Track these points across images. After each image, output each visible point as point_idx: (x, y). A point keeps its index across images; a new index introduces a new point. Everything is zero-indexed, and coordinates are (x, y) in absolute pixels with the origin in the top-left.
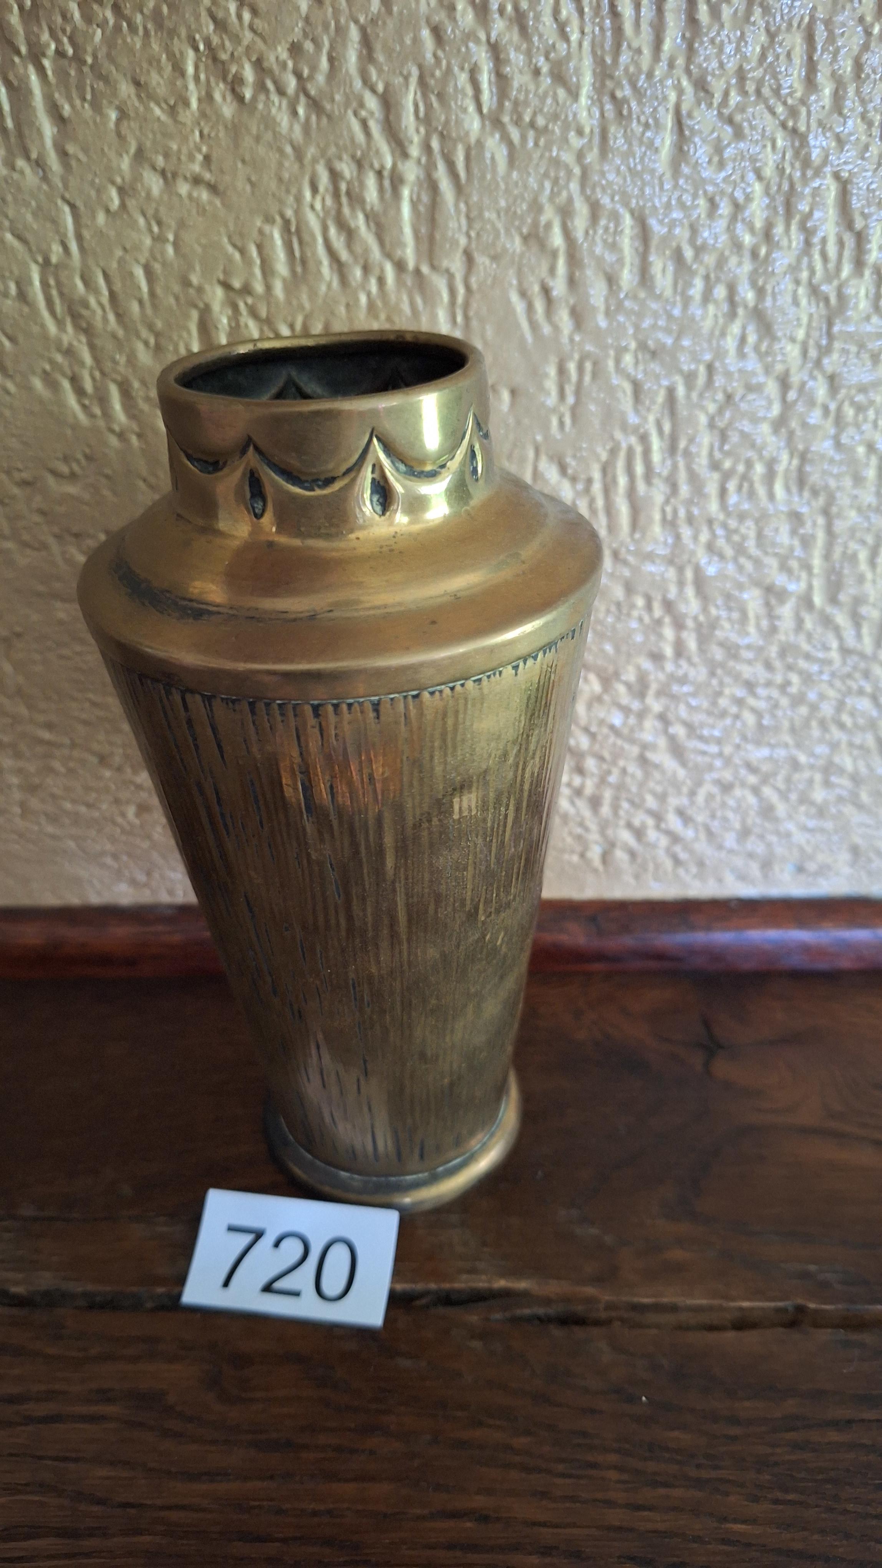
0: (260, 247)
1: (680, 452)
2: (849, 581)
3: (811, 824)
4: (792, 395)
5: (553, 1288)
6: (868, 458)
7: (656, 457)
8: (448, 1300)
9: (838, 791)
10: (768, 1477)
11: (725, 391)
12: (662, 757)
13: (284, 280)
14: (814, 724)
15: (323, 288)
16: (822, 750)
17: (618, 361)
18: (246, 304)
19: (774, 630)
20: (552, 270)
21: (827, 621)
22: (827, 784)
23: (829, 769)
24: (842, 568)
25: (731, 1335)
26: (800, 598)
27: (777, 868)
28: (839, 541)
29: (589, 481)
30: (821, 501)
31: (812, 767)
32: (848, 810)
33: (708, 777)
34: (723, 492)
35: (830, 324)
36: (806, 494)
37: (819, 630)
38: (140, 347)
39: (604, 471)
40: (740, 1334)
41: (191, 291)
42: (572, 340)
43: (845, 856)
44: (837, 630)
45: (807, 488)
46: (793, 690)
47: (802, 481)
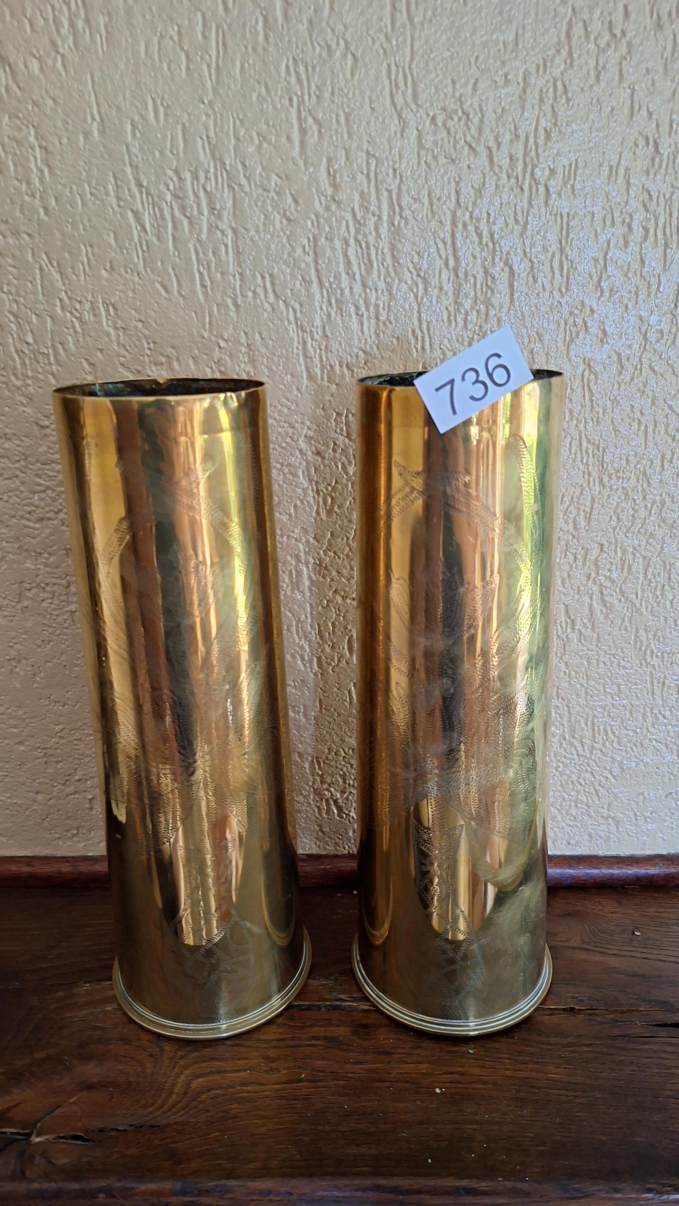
27: (560, 842)
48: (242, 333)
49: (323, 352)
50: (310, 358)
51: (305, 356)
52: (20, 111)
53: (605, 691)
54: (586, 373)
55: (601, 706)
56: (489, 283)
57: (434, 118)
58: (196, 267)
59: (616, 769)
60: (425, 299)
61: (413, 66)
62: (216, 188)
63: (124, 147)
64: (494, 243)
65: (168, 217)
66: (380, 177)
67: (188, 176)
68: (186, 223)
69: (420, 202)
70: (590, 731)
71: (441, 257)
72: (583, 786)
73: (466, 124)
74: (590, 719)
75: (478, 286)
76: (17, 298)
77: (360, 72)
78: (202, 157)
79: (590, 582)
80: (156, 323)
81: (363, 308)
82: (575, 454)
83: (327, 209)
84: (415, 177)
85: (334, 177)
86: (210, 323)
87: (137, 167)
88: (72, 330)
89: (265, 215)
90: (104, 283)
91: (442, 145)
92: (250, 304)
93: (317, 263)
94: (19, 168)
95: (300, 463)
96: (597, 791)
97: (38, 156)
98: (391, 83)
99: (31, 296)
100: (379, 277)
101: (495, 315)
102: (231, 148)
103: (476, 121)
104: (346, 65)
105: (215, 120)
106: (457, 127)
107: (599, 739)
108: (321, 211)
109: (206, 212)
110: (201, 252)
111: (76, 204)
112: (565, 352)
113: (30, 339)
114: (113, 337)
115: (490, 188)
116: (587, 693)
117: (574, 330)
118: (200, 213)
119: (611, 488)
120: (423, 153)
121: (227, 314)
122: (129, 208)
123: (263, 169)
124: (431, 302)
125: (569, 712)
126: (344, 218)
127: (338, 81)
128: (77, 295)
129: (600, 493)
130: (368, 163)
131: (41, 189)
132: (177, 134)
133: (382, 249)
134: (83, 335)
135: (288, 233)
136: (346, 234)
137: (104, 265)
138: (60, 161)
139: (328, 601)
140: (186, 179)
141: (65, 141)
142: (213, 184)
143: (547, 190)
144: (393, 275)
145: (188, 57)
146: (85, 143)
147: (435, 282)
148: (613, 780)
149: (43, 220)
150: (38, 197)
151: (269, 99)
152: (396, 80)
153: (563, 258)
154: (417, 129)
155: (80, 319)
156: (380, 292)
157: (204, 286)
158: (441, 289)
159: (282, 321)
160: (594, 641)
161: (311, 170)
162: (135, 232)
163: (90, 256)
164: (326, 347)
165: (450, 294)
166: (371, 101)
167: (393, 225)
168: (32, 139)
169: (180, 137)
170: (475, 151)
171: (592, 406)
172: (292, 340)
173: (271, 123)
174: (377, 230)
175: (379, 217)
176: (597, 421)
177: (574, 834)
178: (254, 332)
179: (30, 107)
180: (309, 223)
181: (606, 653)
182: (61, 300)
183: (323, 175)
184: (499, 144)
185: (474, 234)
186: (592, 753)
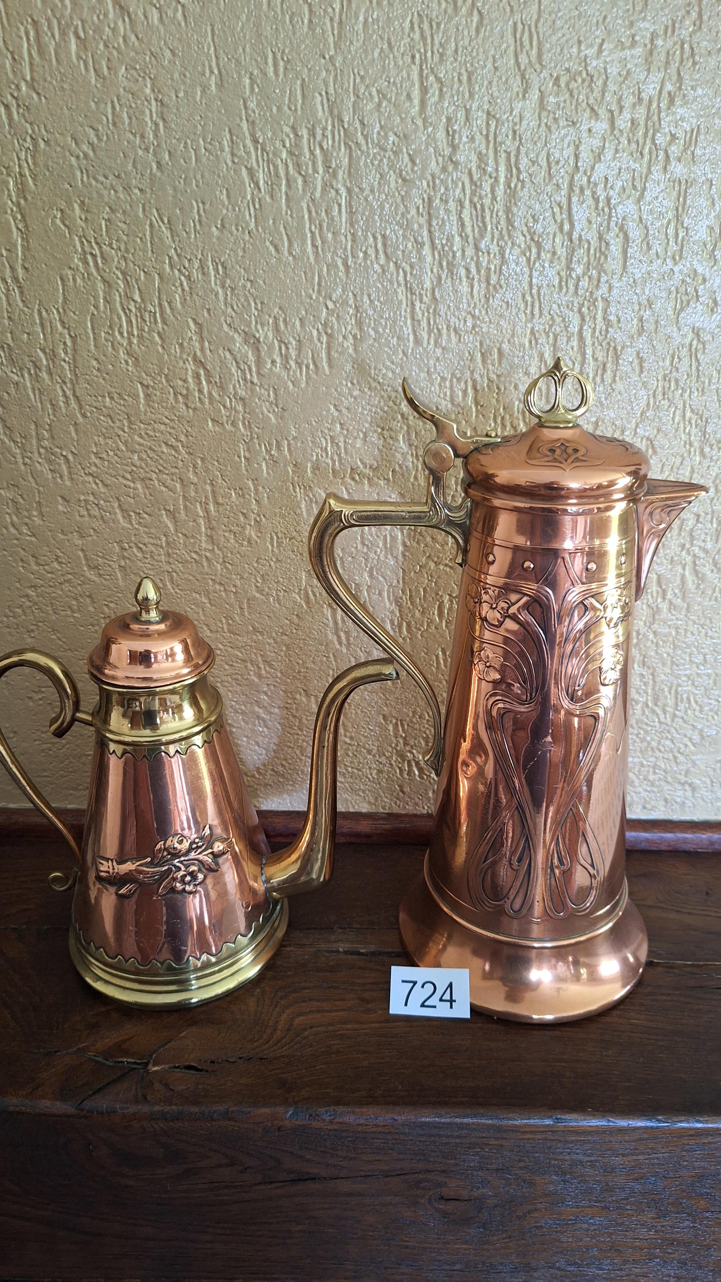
3: (649, 789)
4: (640, 637)
9: (659, 776)
21: (653, 712)
22: (655, 773)
23: (655, 767)
24: (659, 693)
31: (649, 766)
32: (663, 783)
35: (654, 616)
43: (662, 803)
44: (657, 715)
46: (641, 736)
47: (644, 664)
48: (350, 294)
49: (431, 316)
50: (419, 321)
51: (413, 319)
52: (137, 62)
53: (691, 661)
54: (695, 342)
55: (685, 675)
56: (603, 249)
57: (557, 79)
58: (308, 226)
59: (696, 738)
60: (537, 265)
61: (540, 25)
62: (332, 146)
63: (241, 102)
64: (610, 209)
65: (282, 173)
66: (499, 139)
67: (304, 133)
68: (300, 181)
69: (538, 165)
70: (673, 699)
71: (556, 221)
72: (663, 753)
73: (590, 86)
74: (674, 688)
75: (592, 252)
76: (126, 255)
77: (485, 30)
78: (320, 113)
79: (684, 553)
80: (265, 283)
81: (473, 270)
82: (678, 424)
83: (444, 169)
84: (535, 139)
85: (453, 137)
86: (319, 284)
87: (253, 123)
88: (180, 290)
89: (381, 175)
90: (215, 240)
91: (564, 108)
92: (360, 265)
93: (430, 225)
94: (134, 120)
95: (401, 428)
96: (675, 758)
97: (154, 110)
98: (516, 41)
99: (141, 253)
100: (493, 241)
101: (607, 282)
102: (350, 105)
103: (600, 83)
104: (472, 21)
105: (336, 76)
106: (580, 88)
107: (681, 707)
108: (437, 172)
109: (321, 172)
110: (313, 210)
111: (190, 159)
112: (674, 321)
113: (137, 298)
114: (221, 297)
115: (609, 154)
116: (673, 663)
117: (685, 298)
118: (315, 171)
119: (711, 458)
120: (544, 114)
121: (336, 275)
122: (243, 164)
123: (381, 127)
124: (543, 267)
125: (654, 680)
126: (460, 179)
127: (463, 39)
128: (186, 252)
129: (700, 463)
130: (488, 124)
131: (155, 143)
132: (296, 90)
133: (497, 212)
134: (191, 293)
135: (403, 193)
136: (462, 196)
137: (216, 223)
138: (176, 115)
139: (421, 566)
140: (302, 135)
141: (181, 94)
142: (330, 142)
143: (667, 156)
144: (506, 238)
145: (311, 11)
146: (201, 97)
147: (548, 247)
148: (693, 748)
149: (155, 176)
150: (151, 151)
151: (391, 56)
152: (521, 39)
153: (679, 226)
154: (540, 90)
155: (189, 278)
156: (492, 256)
157: (314, 246)
158: (554, 253)
159: (392, 283)
160: (684, 612)
161: (430, 129)
162: (249, 189)
163: (201, 212)
164: (435, 310)
165: (563, 259)
166: (494, 61)
167: (510, 187)
168: (148, 91)
169: (299, 92)
170: (597, 114)
171: (698, 375)
172: (400, 302)
173: (392, 80)
174: (493, 191)
175: (496, 180)
176: (703, 390)
177: (651, 798)
178: (362, 294)
179: (148, 58)
180: (425, 183)
181: (695, 623)
182: (170, 258)
183: (441, 135)
184: (621, 108)
185: (591, 199)
186: (673, 721)
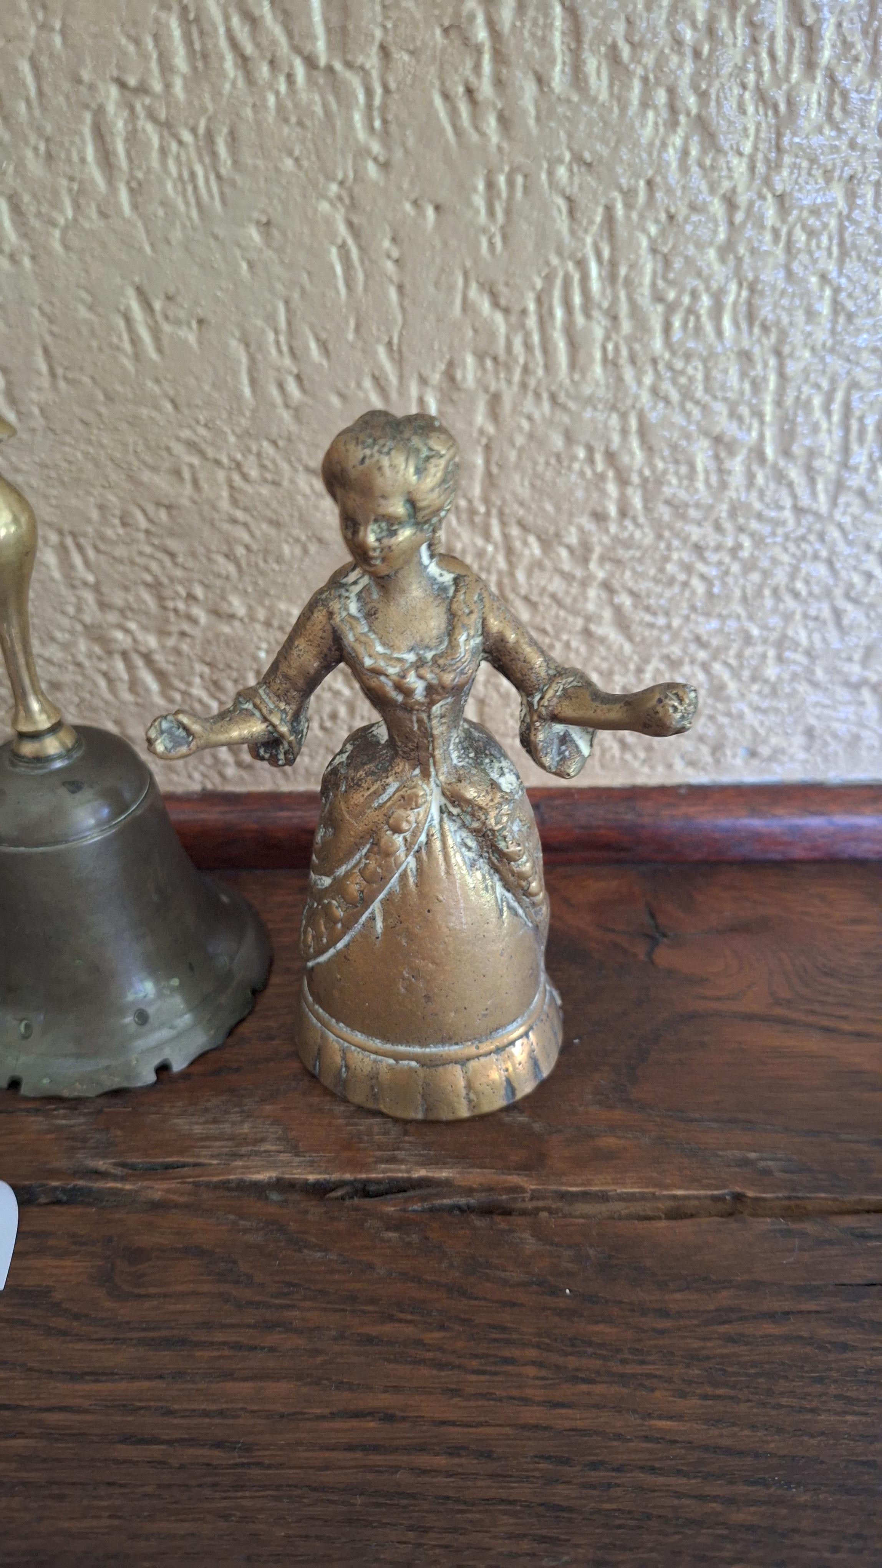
0: (156, 38)
1: (621, 280)
2: (803, 429)
3: (765, 704)
4: (739, 217)
5: (476, 1177)
6: (822, 289)
7: (595, 285)
8: (364, 1190)
9: (793, 667)
10: (697, 1372)
11: (668, 212)
12: (607, 630)
13: (184, 78)
14: (767, 592)
15: (227, 87)
16: (774, 621)
17: (551, 173)
18: (143, 105)
19: (724, 485)
20: (477, 68)
21: (780, 477)
22: (781, 659)
23: (782, 643)
24: (795, 415)
25: (663, 1224)
26: (751, 450)
27: (728, 752)
28: (793, 384)
29: (524, 312)
30: (773, 338)
31: (765, 641)
32: (803, 688)
33: (655, 651)
34: (667, 328)
36: (756, 330)
37: (772, 485)
38: (29, 154)
39: (539, 301)
40: (673, 1223)
41: (83, 89)
42: (500, 149)
43: (799, 740)
44: (790, 485)
45: (757, 323)
46: (745, 554)
47: (751, 315)
70: (838, 433)
72: (805, 602)
177: (770, 729)
186: (834, 502)
